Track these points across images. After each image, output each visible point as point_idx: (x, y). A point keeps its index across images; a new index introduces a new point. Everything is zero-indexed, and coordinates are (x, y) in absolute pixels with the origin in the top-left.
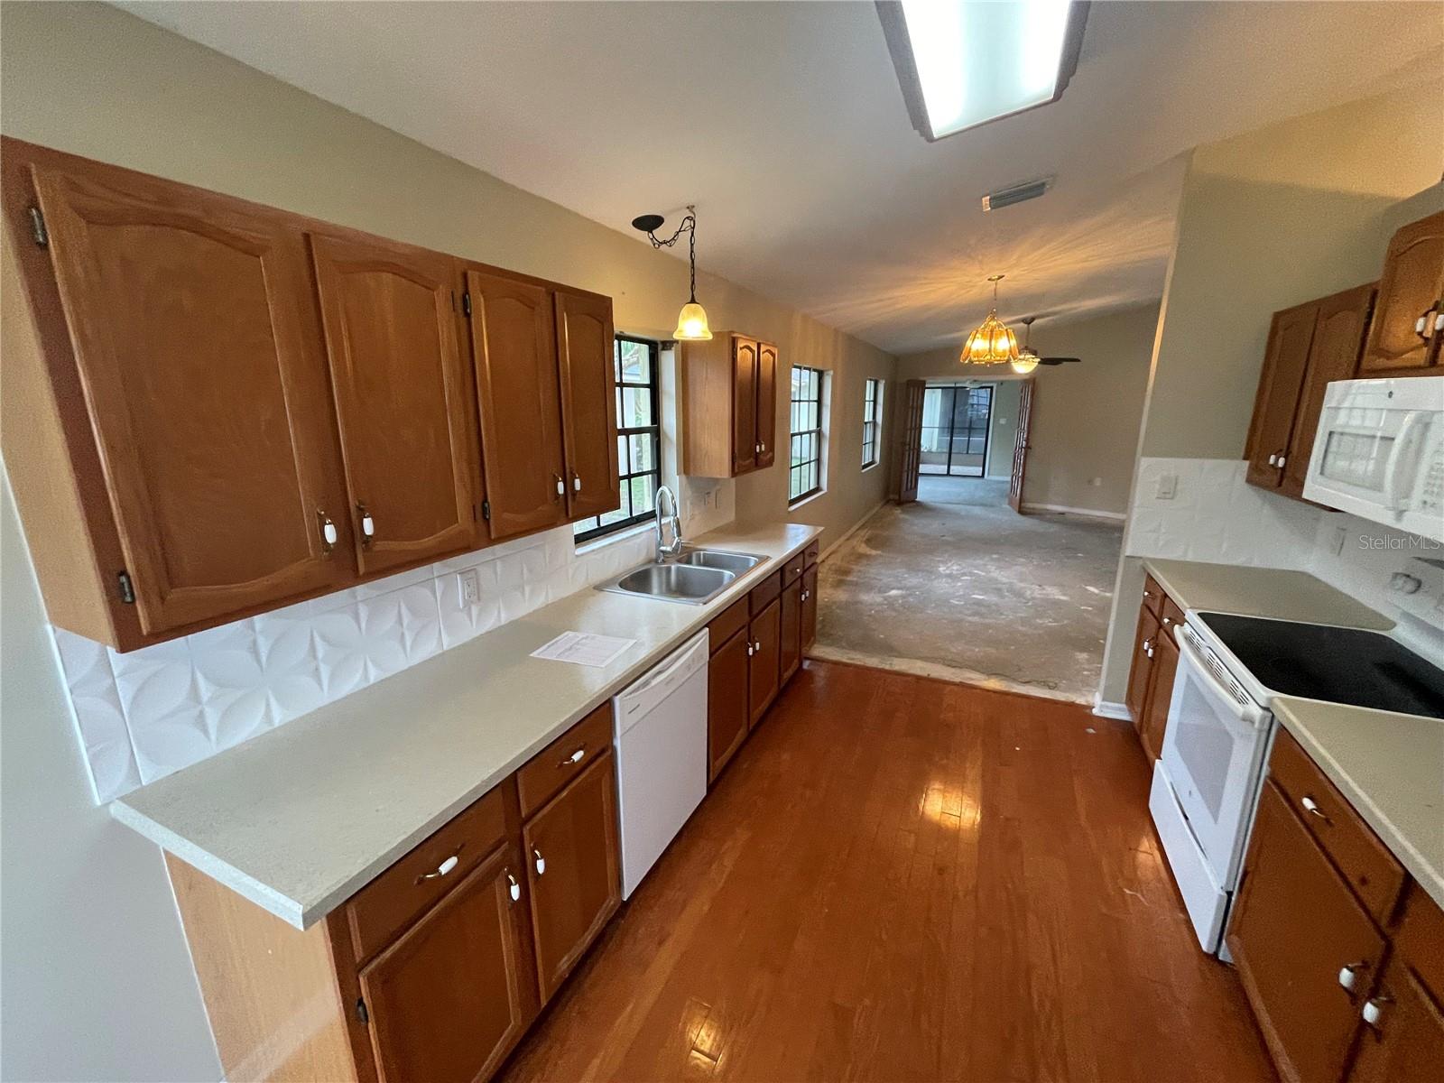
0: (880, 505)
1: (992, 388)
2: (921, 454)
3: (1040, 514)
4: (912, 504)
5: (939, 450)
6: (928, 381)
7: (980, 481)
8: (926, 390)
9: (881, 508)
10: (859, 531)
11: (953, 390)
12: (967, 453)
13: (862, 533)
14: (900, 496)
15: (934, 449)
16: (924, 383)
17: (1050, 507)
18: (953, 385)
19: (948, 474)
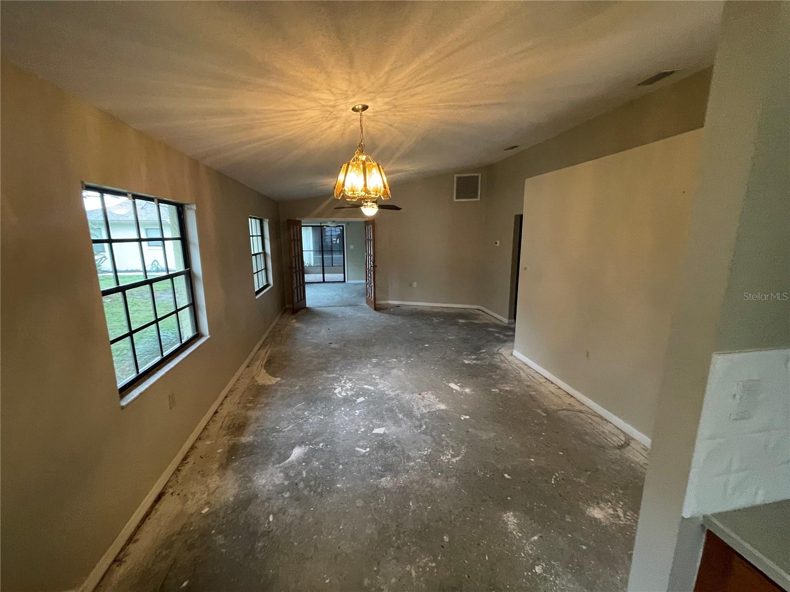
0: (279, 316)
1: (343, 226)
2: (305, 268)
3: (386, 309)
4: (303, 311)
5: (316, 265)
6: (303, 221)
7: (343, 284)
8: (302, 228)
9: (280, 319)
10: (260, 352)
11: (320, 228)
12: (332, 266)
13: (263, 352)
14: (293, 306)
15: (312, 264)
16: (300, 222)
17: (390, 302)
18: (319, 225)
19: (324, 282)
